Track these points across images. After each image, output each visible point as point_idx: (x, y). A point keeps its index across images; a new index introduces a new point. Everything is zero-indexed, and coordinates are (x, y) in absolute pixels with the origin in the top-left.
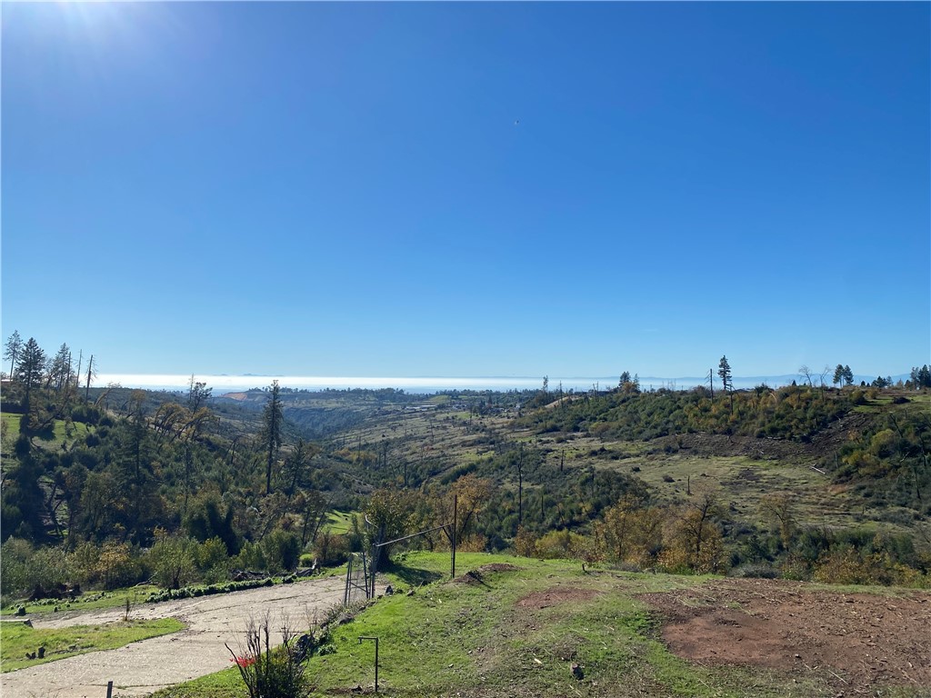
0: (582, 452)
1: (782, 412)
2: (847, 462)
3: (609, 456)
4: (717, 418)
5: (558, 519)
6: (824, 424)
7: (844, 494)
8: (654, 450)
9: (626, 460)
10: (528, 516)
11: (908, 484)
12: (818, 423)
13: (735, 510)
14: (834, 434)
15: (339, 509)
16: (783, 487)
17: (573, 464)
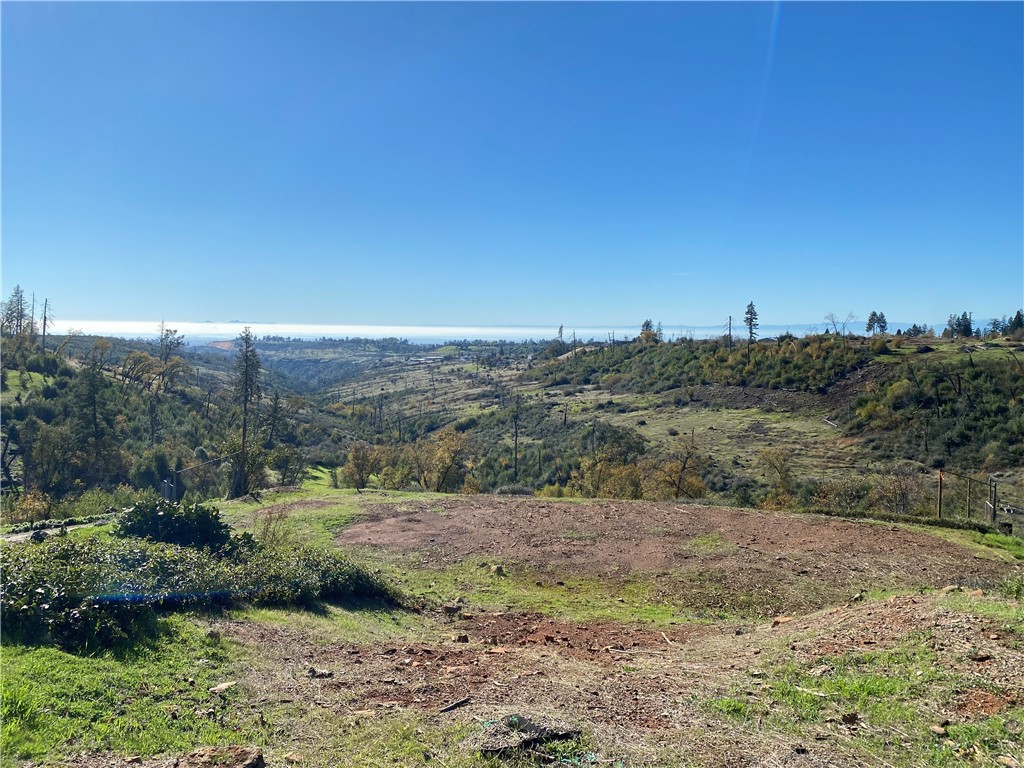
0: (589, 405)
1: (800, 362)
2: (860, 414)
3: (616, 409)
4: (732, 368)
5: (554, 474)
6: (843, 375)
7: (853, 448)
8: (664, 403)
9: (634, 414)
10: (525, 471)
11: (919, 437)
12: (836, 374)
13: (738, 464)
14: (852, 385)
15: (325, 465)
16: (791, 441)
17: (578, 418)
